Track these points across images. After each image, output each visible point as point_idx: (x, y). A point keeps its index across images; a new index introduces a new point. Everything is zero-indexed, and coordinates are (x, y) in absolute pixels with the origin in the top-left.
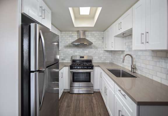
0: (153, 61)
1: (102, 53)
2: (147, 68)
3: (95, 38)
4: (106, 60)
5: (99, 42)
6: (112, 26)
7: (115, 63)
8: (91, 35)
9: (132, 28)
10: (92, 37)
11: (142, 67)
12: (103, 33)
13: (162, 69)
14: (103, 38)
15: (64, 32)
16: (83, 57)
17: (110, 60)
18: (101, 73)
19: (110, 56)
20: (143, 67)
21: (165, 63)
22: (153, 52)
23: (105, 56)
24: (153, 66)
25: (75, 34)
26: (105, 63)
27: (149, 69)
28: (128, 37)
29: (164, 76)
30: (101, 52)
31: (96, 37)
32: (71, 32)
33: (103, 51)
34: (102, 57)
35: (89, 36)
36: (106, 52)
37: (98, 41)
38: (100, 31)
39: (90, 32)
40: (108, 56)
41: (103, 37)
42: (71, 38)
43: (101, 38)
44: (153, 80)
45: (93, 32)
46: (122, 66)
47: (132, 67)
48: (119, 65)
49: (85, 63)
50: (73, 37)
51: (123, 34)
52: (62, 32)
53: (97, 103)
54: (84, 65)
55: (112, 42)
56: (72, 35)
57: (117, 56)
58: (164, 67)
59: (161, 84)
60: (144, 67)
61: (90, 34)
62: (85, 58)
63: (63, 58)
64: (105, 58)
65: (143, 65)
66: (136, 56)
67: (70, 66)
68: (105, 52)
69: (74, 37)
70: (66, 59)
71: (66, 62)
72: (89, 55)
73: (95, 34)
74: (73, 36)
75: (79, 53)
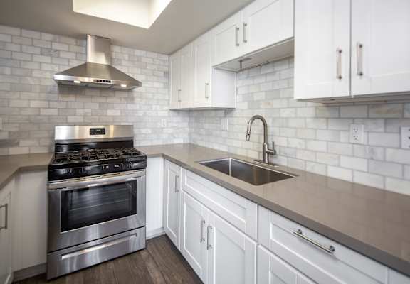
0: (327, 129)
1: (164, 117)
2: (308, 150)
4: (175, 138)
5: (156, 85)
6: (207, 35)
7: (200, 144)
8: (129, 60)
9: (293, 37)
10: (134, 67)
11: (293, 146)
12: (166, 58)
13: (356, 146)
14: (167, 74)
16: (103, 131)
17: (186, 136)
18: (176, 177)
19: (186, 125)
20: (296, 148)
21: (365, 132)
22: (328, 106)
23: (173, 127)
24: (328, 141)
26: (173, 145)
27: (316, 151)
28: (246, 71)
29: (362, 164)
30: (160, 114)
31: (146, 69)
33: (166, 110)
34: (162, 128)
35: (124, 63)
36: (176, 114)
37: (153, 82)
38: (158, 53)
39: (125, 50)
40: (180, 126)
41: (167, 69)
42: (47, 59)
43: (162, 74)
44: (326, 178)
45: (138, 52)
46: (224, 149)
47: (267, 150)
48: (216, 147)
49: (111, 152)
50: (58, 57)
51: (241, 61)
53: (167, 278)
54: (109, 156)
55: (208, 84)
56: (56, 46)
57: (207, 126)
58: (362, 143)
59: (353, 184)
60: (298, 146)
61: (126, 57)
62: (112, 133)
64: (171, 131)
65: (295, 143)
66: (274, 119)
67: (50, 167)
68: (172, 113)
69: (62, 55)
70: (22, 143)
71: (24, 151)
72: (122, 124)
73: (144, 60)
74: (57, 51)
75: (85, 116)
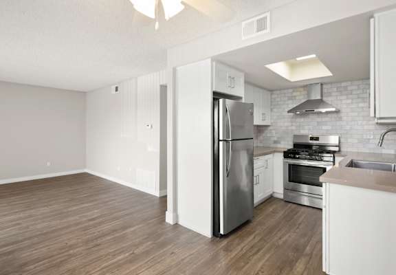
1: (370, 130)
3: (351, 96)
5: (361, 105)
8: (338, 91)
10: (342, 95)
15: (278, 92)
16: (317, 139)
25: (300, 91)
30: (366, 127)
31: (351, 94)
32: (291, 91)
33: (372, 125)
34: (369, 139)
35: (334, 94)
36: (381, 126)
37: (358, 102)
39: (334, 85)
42: (290, 102)
45: (344, 84)
52: (274, 92)
56: (295, 94)
61: (335, 89)
62: (323, 141)
63: (275, 139)
67: (284, 152)
68: (378, 126)
69: (297, 98)
70: (282, 142)
73: (350, 88)
74: (295, 96)
75: (309, 130)
